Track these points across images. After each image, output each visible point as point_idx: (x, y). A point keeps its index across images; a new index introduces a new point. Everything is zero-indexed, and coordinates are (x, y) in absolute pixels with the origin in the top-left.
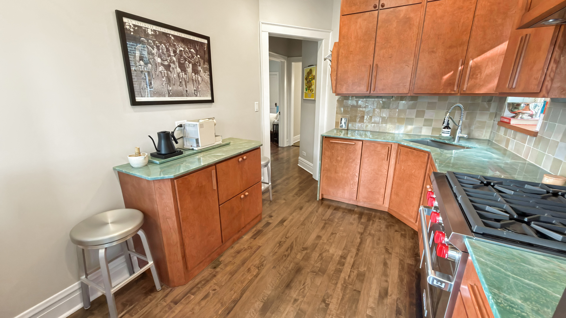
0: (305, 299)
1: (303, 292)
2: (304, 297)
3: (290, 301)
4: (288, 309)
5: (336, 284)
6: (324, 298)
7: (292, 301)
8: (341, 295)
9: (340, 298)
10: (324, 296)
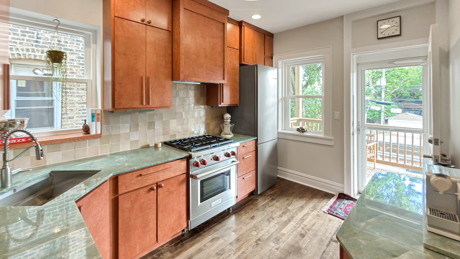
0: (270, 248)
1: (271, 253)
2: (271, 250)
3: (281, 249)
4: (283, 245)
5: (243, 253)
6: (257, 246)
7: (279, 249)
8: (244, 245)
9: (246, 244)
10: (256, 247)
